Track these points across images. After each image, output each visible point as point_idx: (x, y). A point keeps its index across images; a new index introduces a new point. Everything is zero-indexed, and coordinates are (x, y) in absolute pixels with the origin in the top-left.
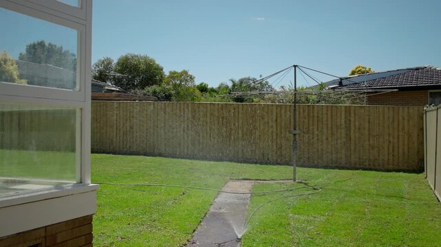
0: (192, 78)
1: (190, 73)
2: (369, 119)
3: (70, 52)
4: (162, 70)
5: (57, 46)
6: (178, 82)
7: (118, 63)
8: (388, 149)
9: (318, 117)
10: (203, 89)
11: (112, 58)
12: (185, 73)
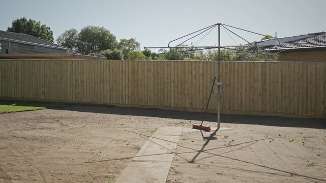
0: (138, 45)
1: (136, 41)
2: (282, 74)
3: (46, 26)
4: (115, 38)
5: (36, 21)
6: (127, 48)
7: (81, 34)
8: (299, 98)
9: (238, 72)
10: (147, 53)
11: (76, 29)
12: (133, 40)
